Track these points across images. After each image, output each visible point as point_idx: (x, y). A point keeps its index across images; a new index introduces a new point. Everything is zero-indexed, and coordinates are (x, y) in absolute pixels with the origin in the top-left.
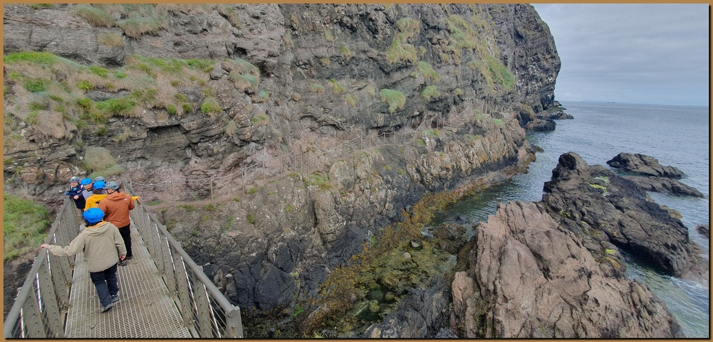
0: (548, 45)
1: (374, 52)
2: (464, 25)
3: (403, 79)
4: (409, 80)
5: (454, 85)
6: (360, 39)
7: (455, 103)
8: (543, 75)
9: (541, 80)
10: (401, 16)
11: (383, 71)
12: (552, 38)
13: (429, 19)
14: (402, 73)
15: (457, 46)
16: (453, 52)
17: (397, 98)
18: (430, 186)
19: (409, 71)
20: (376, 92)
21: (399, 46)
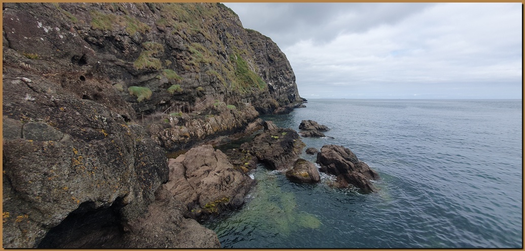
0: (286, 66)
1: (122, 62)
2: (203, 49)
3: (149, 80)
4: (155, 80)
5: (196, 85)
6: (107, 52)
7: (199, 96)
8: (287, 83)
9: (286, 85)
10: (145, 39)
11: (132, 75)
12: (288, 62)
13: (171, 44)
14: (149, 76)
15: (196, 61)
16: (193, 65)
17: (144, 93)
18: (169, 148)
19: (155, 75)
20: (124, 87)
21: (145, 59)
